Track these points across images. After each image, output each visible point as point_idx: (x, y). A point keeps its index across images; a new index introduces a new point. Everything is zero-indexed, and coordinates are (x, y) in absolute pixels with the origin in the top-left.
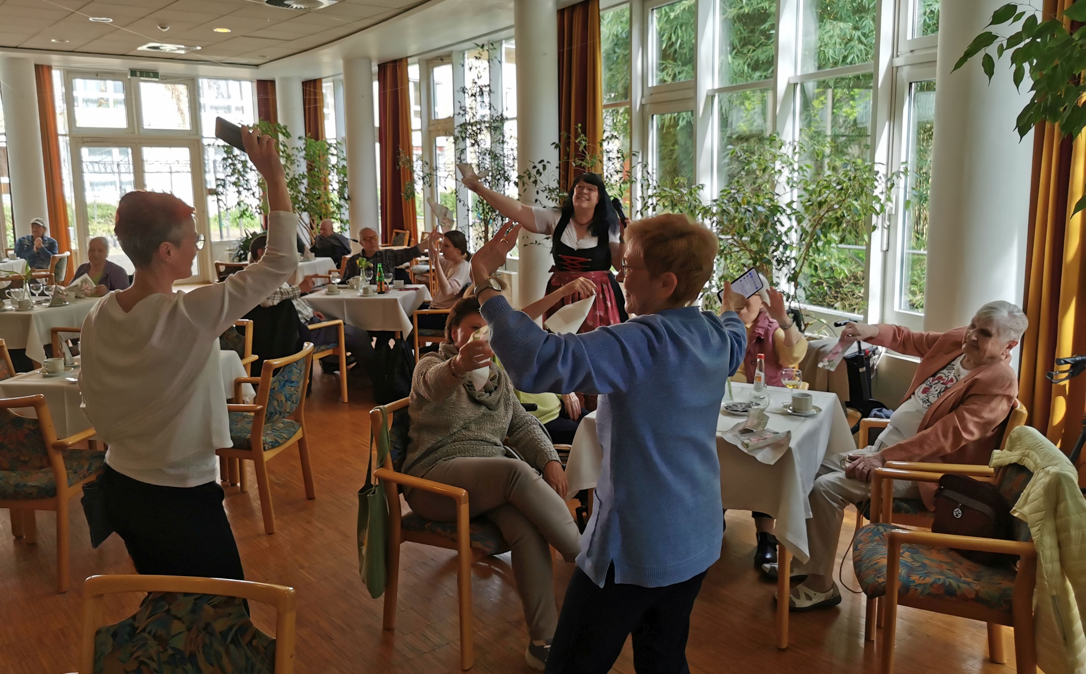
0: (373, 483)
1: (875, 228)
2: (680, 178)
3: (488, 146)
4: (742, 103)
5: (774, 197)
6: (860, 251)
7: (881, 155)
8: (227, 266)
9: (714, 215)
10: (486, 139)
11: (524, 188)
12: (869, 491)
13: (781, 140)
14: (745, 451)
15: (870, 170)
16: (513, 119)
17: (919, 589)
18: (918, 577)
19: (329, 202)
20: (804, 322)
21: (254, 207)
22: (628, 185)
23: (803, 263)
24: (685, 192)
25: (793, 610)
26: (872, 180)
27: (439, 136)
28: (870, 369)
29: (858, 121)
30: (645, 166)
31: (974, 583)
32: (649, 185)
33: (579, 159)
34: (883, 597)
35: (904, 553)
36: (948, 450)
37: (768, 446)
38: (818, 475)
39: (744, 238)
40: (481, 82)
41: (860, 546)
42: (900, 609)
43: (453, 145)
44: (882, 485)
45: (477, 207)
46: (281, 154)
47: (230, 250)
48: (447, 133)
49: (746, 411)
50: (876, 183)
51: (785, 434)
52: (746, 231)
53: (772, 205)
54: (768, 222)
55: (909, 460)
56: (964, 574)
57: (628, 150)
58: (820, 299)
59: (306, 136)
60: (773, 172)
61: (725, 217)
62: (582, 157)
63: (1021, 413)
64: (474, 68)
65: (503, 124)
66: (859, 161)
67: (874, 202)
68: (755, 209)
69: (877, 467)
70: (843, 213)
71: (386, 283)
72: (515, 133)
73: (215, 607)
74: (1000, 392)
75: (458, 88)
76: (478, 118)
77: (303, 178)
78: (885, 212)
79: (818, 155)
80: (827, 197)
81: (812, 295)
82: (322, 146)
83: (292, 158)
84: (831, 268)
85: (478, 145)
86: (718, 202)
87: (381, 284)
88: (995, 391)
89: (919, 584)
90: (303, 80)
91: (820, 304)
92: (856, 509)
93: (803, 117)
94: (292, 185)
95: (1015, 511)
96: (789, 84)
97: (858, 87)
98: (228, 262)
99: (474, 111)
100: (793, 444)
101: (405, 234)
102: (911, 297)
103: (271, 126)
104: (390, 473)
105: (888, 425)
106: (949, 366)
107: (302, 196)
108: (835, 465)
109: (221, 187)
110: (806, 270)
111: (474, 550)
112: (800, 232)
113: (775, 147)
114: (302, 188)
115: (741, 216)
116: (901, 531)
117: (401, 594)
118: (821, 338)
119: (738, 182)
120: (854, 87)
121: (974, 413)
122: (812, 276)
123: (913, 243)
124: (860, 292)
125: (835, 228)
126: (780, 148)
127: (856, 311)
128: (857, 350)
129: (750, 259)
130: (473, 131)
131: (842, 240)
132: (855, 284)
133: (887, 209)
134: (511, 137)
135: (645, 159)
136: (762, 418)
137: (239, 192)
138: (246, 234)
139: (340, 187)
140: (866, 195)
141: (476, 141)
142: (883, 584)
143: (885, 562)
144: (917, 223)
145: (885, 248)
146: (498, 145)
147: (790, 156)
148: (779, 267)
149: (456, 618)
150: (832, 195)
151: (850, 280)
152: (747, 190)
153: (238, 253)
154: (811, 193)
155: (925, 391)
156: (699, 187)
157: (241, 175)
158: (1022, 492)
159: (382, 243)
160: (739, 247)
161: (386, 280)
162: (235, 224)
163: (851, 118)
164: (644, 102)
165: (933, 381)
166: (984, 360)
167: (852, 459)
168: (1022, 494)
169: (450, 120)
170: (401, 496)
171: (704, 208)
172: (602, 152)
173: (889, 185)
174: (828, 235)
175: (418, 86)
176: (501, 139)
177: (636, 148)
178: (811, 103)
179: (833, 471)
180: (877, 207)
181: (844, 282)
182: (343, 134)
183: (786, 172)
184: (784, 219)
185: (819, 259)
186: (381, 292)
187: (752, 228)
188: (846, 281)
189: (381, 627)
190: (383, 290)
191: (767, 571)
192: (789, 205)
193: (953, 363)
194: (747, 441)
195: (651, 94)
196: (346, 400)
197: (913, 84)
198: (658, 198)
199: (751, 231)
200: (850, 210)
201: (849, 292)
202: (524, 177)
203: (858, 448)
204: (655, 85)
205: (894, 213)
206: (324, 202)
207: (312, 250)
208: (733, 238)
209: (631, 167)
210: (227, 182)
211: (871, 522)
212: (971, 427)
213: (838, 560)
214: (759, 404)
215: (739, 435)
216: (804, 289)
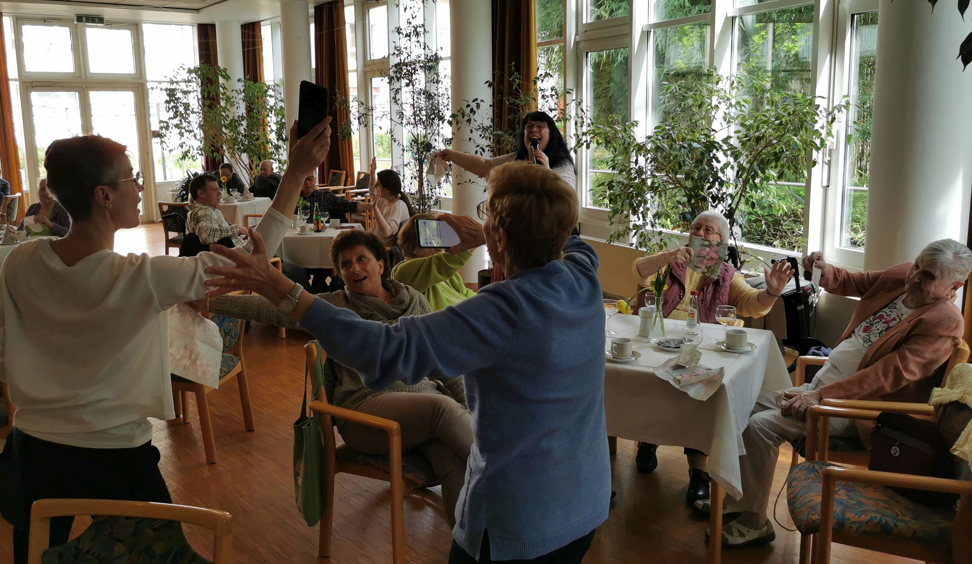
0: (308, 415)
1: (815, 163)
2: (614, 115)
3: (422, 86)
4: (680, 39)
5: (710, 133)
6: (800, 188)
7: (821, 88)
8: (170, 206)
9: (648, 151)
10: (420, 77)
11: (459, 126)
12: (805, 430)
13: (718, 75)
14: (677, 387)
15: (810, 104)
16: (446, 59)
17: (855, 527)
18: (853, 515)
19: (267, 143)
20: (740, 259)
21: (195, 148)
22: (562, 122)
23: (740, 199)
24: (619, 129)
25: (726, 547)
26: (813, 115)
27: (374, 77)
28: (809, 307)
29: (800, 56)
30: (579, 104)
31: (911, 521)
32: (583, 122)
33: (512, 98)
34: (817, 534)
35: (839, 490)
36: (888, 389)
37: (701, 381)
38: (753, 413)
39: (678, 176)
40: (415, 22)
41: (794, 484)
42: (834, 546)
43: (388, 85)
44: (818, 423)
45: (411, 147)
46: (221, 96)
47: (173, 191)
48: (383, 73)
49: (679, 348)
50: (817, 118)
51: (718, 370)
52: (680, 167)
53: (707, 141)
54: (704, 158)
55: (847, 398)
56: (901, 512)
57: (562, 89)
58: (759, 237)
59: (245, 79)
60: (709, 107)
61: (659, 154)
62: (516, 95)
63: (964, 351)
64: (408, 8)
65: (438, 64)
66: (800, 95)
67: (814, 137)
68: (690, 145)
69: (814, 405)
70: (782, 148)
71: (322, 222)
72: (449, 73)
73: (155, 530)
74: (946, 333)
75: (392, 28)
76: (413, 57)
77: (243, 120)
78: (826, 147)
79: (756, 90)
80: (766, 131)
81: (749, 232)
82: (261, 88)
83: (232, 100)
84: (770, 206)
85: (413, 85)
86: (653, 139)
87: (318, 223)
88: (940, 332)
89: (855, 522)
90: (241, 23)
91: (758, 242)
92: (791, 448)
93: (742, 52)
94: (232, 126)
95: (955, 450)
96: (727, 18)
97: (800, 21)
98: (171, 202)
99: (408, 51)
100: (726, 381)
101: (341, 174)
102: (853, 235)
103: (211, 68)
104: (324, 406)
105: (826, 362)
106: (891, 304)
107: (241, 137)
108: (770, 402)
109: (164, 129)
110: (742, 206)
111: (407, 482)
112: (736, 168)
113: (712, 83)
114: (242, 129)
115: (675, 153)
116: (836, 468)
117: (336, 522)
118: (758, 275)
119: (673, 118)
120: (794, 21)
121: (915, 353)
122: (750, 213)
123: (856, 179)
124: (800, 230)
125: (773, 164)
126: (717, 83)
127: (796, 249)
128: (795, 287)
129: (684, 196)
130: (408, 71)
131: (781, 176)
132: (795, 222)
133: (828, 143)
134: (446, 76)
135: (579, 98)
136: (695, 355)
137: (182, 135)
138: (188, 174)
139: (277, 128)
140: (806, 129)
141: (411, 81)
142: (818, 522)
143: (819, 499)
144: (861, 159)
145: (825, 184)
146: (432, 84)
147: (728, 92)
148: (714, 205)
149: (389, 547)
150: (770, 130)
151: (790, 217)
152: (682, 127)
153: (180, 194)
154: (749, 128)
155: (866, 330)
156: (633, 124)
157: (183, 118)
158: (963, 430)
159: (319, 183)
160: (673, 184)
161: (322, 219)
162: (178, 165)
163: (793, 52)
164: (578, 40)
165: (874, 319)
166: (928, 301)
167: (788, 397)
168: (963, 432)
169: (385, 60)
170: (335, 428)
171: (638, 145)
172: (536, 91)
173: (830, 120)
174: (767, 171)
175: (355, 28)
176: (436, 78)
177: (570, 85)
178: (751, 37)
179: (767, 408)
180: (818, 142)
181: (783, 219)
182: (281, 75)
183: (723, 107)
184: (720, 155)
185: (756, 195)
186: (318, 231)
187: (687, 165)
188: (785, 218)
189: (317, 555)
190: (320, 229)
191: (701, 508)
192: (726, 140)
193: (894, 302)
194: (678, 377)
195: (586, 31)
196: (284, 336)
197: (856, 16)
198: (592, 135)
199: (687, 168)
200: (790, 145)
201: (789, 229)
202: (458, 115)
203: (794, 386)
204: (589, 22)
205: (835, 148)
206: (263, 142)
207: (251, 190)
208: (667, 175)
209: (566, 105)
210: (170, 124)
211: (806, 460)
212: (913, 367)
213: (772, 498)
214: (692, 341)
215: (671, 371)
216: (741, 226)
